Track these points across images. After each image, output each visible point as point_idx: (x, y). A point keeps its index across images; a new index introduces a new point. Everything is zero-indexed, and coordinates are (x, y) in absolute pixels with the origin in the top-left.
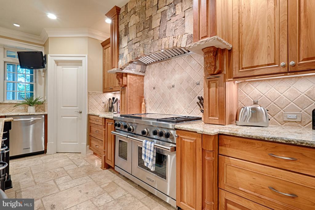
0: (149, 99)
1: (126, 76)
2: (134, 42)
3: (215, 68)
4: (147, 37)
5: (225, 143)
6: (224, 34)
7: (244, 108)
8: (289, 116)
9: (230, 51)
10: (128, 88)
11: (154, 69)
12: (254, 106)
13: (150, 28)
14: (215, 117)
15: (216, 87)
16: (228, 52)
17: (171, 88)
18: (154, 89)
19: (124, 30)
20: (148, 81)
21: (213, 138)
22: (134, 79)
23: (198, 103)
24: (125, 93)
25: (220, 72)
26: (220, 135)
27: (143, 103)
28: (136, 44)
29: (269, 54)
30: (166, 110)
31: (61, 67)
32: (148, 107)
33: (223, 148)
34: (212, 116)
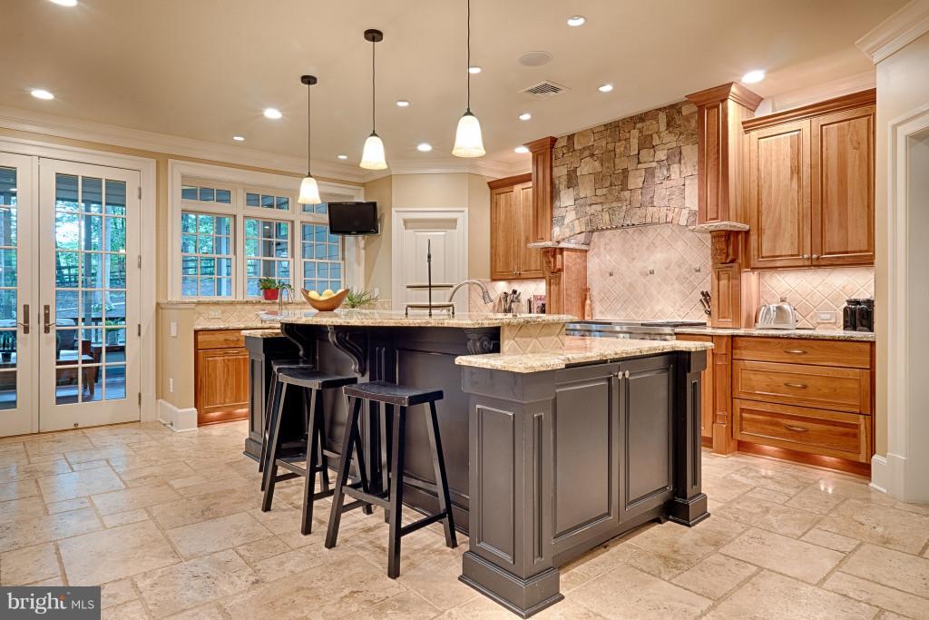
0: (599, 293)
1: (561, 253)
2: (589, 202)
3: (727, 255)
4: (618, 199)
5: (740, 345)
6: (739, 212)
7: (765, 306)
8: (823, 316)
9: (747, 233)
10: (564, 275)
11: (610, 240)
12: (780, 304)
13: (624, 187)
14: (728, 318)
15: (729, 280)
16: (743, 234)
17: (647, 275)
18: (611, 275)
19: (565, 177)
20: (598, 260)
21: (725, 339)
22: (574, 256)
23: (701, 300)
24: (558, 284)
25: (733, 261)
26: (733, 337)
27: (588, 302)
28: (593, 206)
29: (792, 243)
30: (636, 313)
31: (413, 231)
32: (598, 307)
33: (738, 351)
34: (723, 318)
